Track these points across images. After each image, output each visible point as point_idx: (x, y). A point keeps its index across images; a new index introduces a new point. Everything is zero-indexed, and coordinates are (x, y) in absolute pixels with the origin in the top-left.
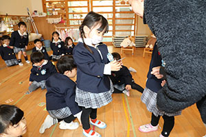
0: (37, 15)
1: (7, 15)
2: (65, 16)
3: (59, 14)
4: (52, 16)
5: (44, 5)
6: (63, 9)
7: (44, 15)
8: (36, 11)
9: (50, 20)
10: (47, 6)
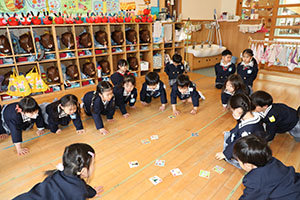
0: (226, 19)
1: (189, 20)
2: (270, 20)
3: (260, 17)
4: (249, 21)
5: (240, 3)
6: (269, 10)
7: (237, 18)
8: (225, 14)
9: (244, 28)
10: (244, 5)
